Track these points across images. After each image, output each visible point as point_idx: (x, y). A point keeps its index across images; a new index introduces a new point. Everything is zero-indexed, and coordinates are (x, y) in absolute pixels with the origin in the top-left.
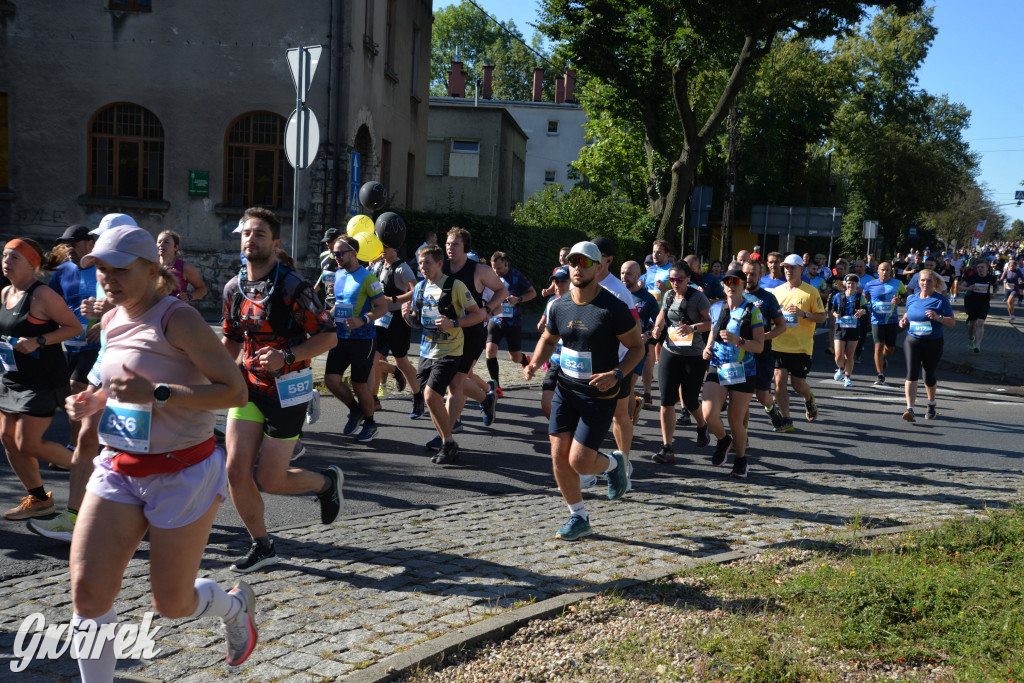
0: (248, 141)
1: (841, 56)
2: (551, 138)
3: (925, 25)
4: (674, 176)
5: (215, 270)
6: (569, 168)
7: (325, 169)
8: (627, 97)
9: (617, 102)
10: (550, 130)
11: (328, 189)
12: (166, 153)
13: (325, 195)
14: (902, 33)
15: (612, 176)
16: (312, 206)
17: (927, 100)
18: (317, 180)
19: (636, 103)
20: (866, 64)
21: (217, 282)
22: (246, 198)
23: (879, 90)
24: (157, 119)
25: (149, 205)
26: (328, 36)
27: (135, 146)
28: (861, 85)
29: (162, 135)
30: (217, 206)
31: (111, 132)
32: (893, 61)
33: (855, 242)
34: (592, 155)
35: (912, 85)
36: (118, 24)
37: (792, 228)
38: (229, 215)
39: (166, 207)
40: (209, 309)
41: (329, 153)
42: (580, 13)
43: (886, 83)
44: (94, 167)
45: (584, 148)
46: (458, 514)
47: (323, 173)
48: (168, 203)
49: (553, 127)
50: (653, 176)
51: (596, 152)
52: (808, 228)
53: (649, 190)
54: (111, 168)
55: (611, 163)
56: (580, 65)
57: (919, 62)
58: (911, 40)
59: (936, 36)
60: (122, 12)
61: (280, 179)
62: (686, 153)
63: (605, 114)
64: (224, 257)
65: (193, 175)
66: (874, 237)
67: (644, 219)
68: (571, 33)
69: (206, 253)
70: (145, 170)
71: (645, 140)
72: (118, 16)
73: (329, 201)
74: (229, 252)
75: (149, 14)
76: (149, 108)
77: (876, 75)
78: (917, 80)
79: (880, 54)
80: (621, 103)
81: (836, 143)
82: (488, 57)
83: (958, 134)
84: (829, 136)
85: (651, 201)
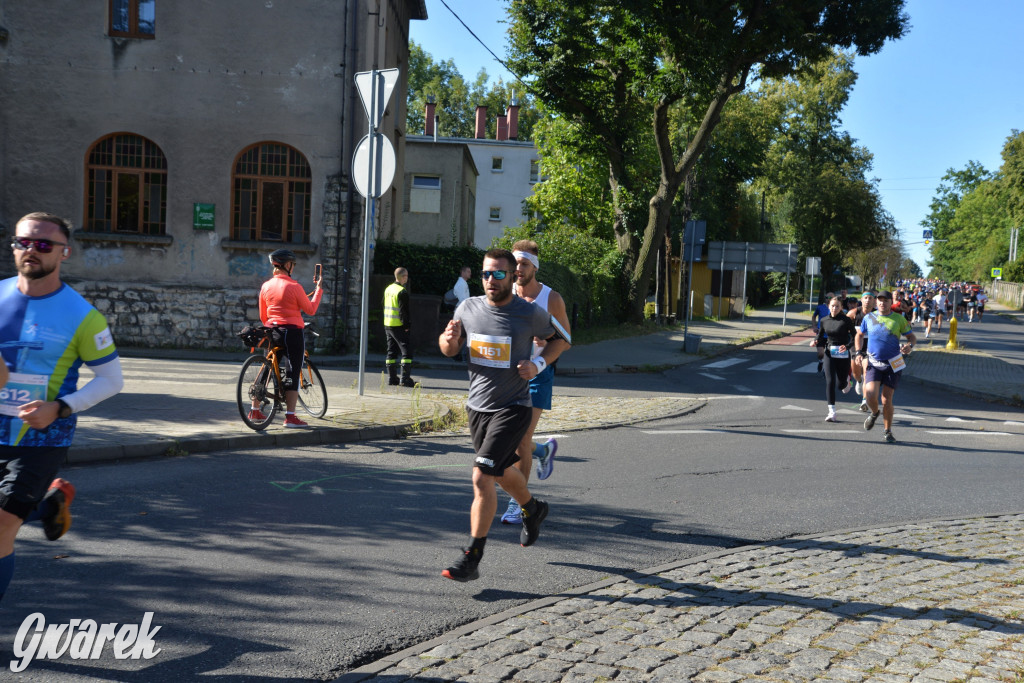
0: (256, 173)
1: (775, 96)
2: (496, 175)
3: (847, 70)
4: (652, 212)
5: (221, 306)
6: (524, 205)
7: (339, 202)
8: (594, 132)
9: (583, 138)
10: (494, 167)
11: (342, 222)
12: (169, 185)
13: (339, 228)
14: (825, 77)
15: (566, 213)
16: (325, 239)
17: (849, 141)
18: (330, 213)
19: (601, 139)
20: (791, 106)
21: (223, 320)
22: (253, 233)
23: (805, 130)
24: (159, 150)
25: (151, 240)
26: (341, 65)
27: (136, 177)
28: (787, 126)
29: (165, 166)
30: (224, 240)
31: (110, 163)
32: (817, 103)
33: (784, 279)
34: (546, 191)
35: (836, 126)
36: (119, 51)
37: (749, 264)
38: (236, 250)
39: (169, 241)
40: (214, 348)
41: (342, 185)
42: (549, 49)
43: (810, 124)
44: (91, 200)
45: (537, 184)
46: (749, 569)
47: (336, 205)
48: (171, 237)
49: (497, 164)
50: (619, 212)
51: (550, 189)
52: (764, 264)
53: (615, 225)
54: (109, 201)
55: (564, 200)
56: (546, 100)
57: (843, 106)
58: (834, 83)
59: (856, 81)
60: (124, 39)
61: (290, 212)
62: (664, 188)
63: (558, 151)
64: (231, 293)
65: (198, 209)
66: (816, 273)
67: (611, 256)
68: (538, 69)
69: (211, 289)
70: (146, 203)
71: (609, 176)
72: (119, 43)
73: (343, 235)
74: (236, 288)
75: (153, 42)
76: (149, 138)
77: (800, 116)
78: (840, 121)
79: (805, 96)
80: (588, 139)
81: (766, 182)
82: (425, 93)
83: (862, 176)
84: (761, 174)
85: (617, 236)
